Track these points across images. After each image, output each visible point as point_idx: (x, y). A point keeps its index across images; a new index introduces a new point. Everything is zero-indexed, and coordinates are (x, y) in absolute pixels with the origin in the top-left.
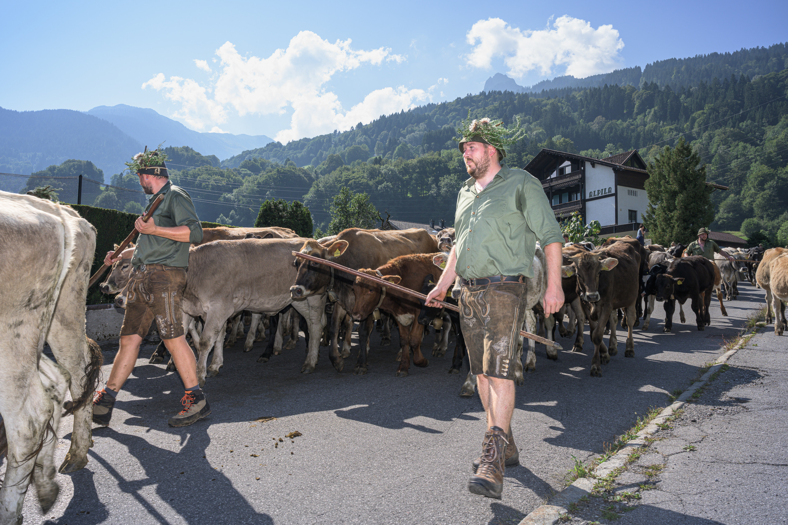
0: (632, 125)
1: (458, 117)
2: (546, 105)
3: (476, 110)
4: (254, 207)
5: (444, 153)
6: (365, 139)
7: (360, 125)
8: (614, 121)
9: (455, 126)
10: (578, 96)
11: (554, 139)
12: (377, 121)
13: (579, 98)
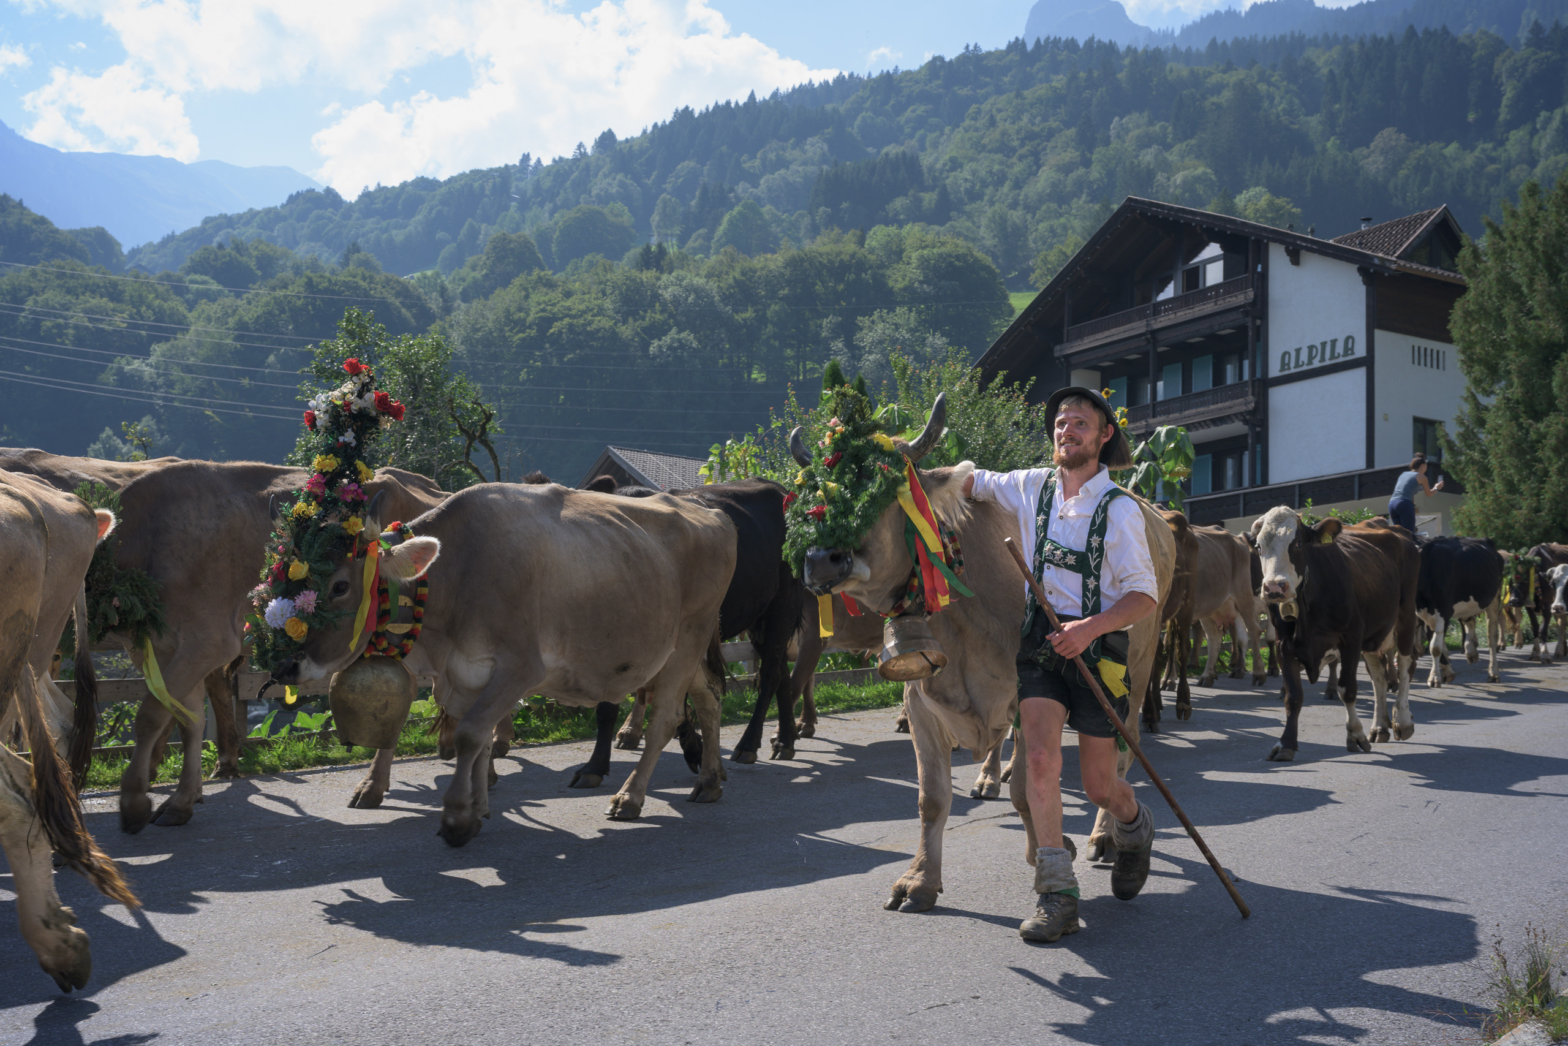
0: (1493, 160)
1: (933, 120)
2: (1218, 89)
3: (991, 100)
4: (222, 406)
5: (878, 235)
6: (622, 185)
7: (607, 139)
8: (1435, 146)
9: (923, 148)
10: (1323, 61)
11: (1240, 200)
12: (664, 126)
13: (1325, 71)
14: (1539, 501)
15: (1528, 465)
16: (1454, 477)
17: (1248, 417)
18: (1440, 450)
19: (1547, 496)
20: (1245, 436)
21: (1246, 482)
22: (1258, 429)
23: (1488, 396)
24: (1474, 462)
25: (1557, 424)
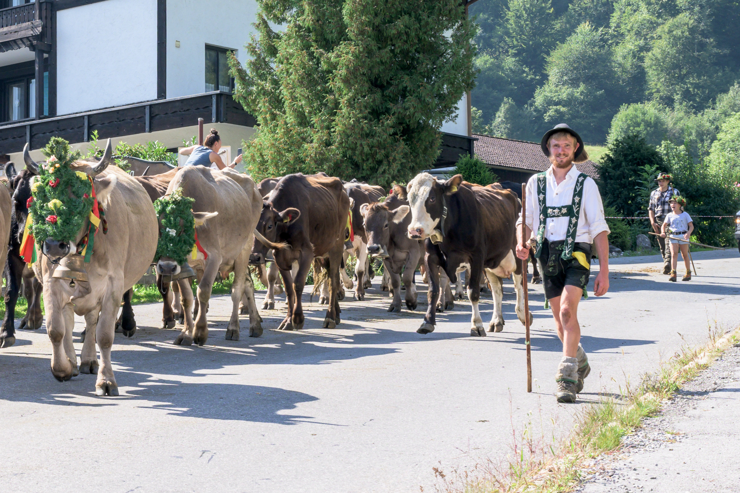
14: (329, 134)
15: (319, 97)
16: (245, 108)
17: (35, 42)
18: (233, 79)
19: (338, 129)
20: (32, 63)
21: (33, 113)
22: (46, 55)
23: (280, 23)
24: (265, 93)
25: (347, 53)
